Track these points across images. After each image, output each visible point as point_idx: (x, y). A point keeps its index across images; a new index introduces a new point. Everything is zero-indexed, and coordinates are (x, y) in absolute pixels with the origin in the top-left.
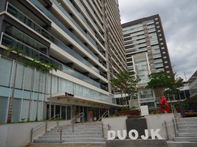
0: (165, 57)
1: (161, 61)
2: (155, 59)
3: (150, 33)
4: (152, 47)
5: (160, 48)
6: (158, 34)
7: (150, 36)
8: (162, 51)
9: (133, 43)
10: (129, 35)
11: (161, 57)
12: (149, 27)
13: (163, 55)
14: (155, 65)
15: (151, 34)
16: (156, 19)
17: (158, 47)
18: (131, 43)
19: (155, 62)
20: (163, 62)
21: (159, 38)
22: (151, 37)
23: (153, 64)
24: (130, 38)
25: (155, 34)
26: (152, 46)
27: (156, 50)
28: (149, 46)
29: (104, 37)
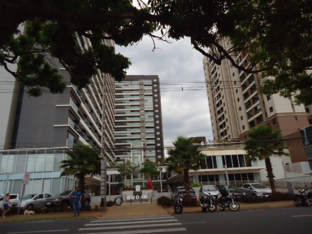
0: (158, 128)
1: (153, 131)
2: (147, 128)
3: (145, 95)
4: (146, 113)
5: (154, 116)
6: (154, 98)
7: (145, 99)
8: (155, 119)
9: (124, 103)
10: (121, 91)
11: (153, 126)
12: (146, 88)
13: (156, 125)
14: (147, 135)
15: (147, 97)
16: (155, 80)
17: (152, 114)
18: (122, 103)
19: (147, 131)
20: (155, 133)
21: (154, 103)
22: (147, 100)
23: (144, 133)
24: (122, 96)
25: (151, 98)
26: (146, 111)
27: (149, 116)
28: (143, 111)
29: (102, 109)
